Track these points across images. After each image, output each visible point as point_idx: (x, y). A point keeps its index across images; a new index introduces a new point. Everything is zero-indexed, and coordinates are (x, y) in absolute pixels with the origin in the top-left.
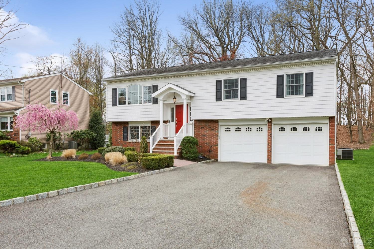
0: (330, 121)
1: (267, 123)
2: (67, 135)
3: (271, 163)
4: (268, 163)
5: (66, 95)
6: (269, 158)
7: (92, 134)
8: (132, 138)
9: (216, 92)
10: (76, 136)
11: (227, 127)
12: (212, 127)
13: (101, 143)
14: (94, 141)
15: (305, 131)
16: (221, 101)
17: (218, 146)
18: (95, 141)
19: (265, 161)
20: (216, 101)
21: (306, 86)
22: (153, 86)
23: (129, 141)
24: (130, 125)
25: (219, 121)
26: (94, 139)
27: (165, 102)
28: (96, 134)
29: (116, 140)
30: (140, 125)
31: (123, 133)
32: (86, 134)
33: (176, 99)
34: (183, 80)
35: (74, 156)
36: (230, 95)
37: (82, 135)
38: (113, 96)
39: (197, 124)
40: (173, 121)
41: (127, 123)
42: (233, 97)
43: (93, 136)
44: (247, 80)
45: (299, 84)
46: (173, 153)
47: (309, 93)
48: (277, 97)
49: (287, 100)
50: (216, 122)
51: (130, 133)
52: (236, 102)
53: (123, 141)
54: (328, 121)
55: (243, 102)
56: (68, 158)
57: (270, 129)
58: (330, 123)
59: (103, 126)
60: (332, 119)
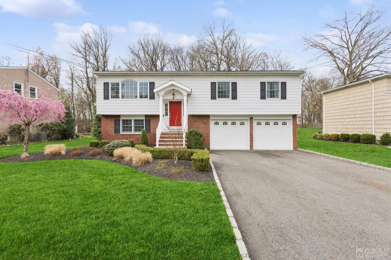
0: (293, 118)
1: (249, 119)
2: (36, 127)
3: (252, 149)
4: (250, 149)
5: (33, 89)
6: (251, 146)
7: (63, 126)
8: (124, 130)
9: (211, 92)
10: (45, 127)
11: (216, 121)
12: (205, 121)
13: (72, 133)
14: (64, 132)
15: (275, 125)
16: (216, 99)
17: (210, 137)
18: (66, 132)
19: (248, 148)
20: (211, 99)
21: (281, 91)
22: (150, 83)
23: (121, 133)
24: (121, 119)
25: (210, 116)
26: (65, 131)
27: (164, 98)
28: (67, 126)
29: (107, 133)
30: (133, 119)
31: (115, 126)
32: (57, 126)
33: (175, 95)
34: (180, 80)
35: (63, 153)
36: (223, 95)
37: (53, 127)
38: (104, 89)
39: (191, 119)
40: (167, 115)
41: (119, 116)
42: (225, 97)
43: (63, 128)
44: (237, 84)
45: (273, 90)
46: (182, 145)
47: (284, 97)
48: (261, 99)
49: (268, 101)
50: (208, 117)
51: (122, 126)
52: (228, 101)
53: (115, 133)
54: (292, 118)
55: (234, 101)
56: (55, 155)
57: (251, 123)
58: (293, 119)
59: (73, 119)
60: (294, 116)
